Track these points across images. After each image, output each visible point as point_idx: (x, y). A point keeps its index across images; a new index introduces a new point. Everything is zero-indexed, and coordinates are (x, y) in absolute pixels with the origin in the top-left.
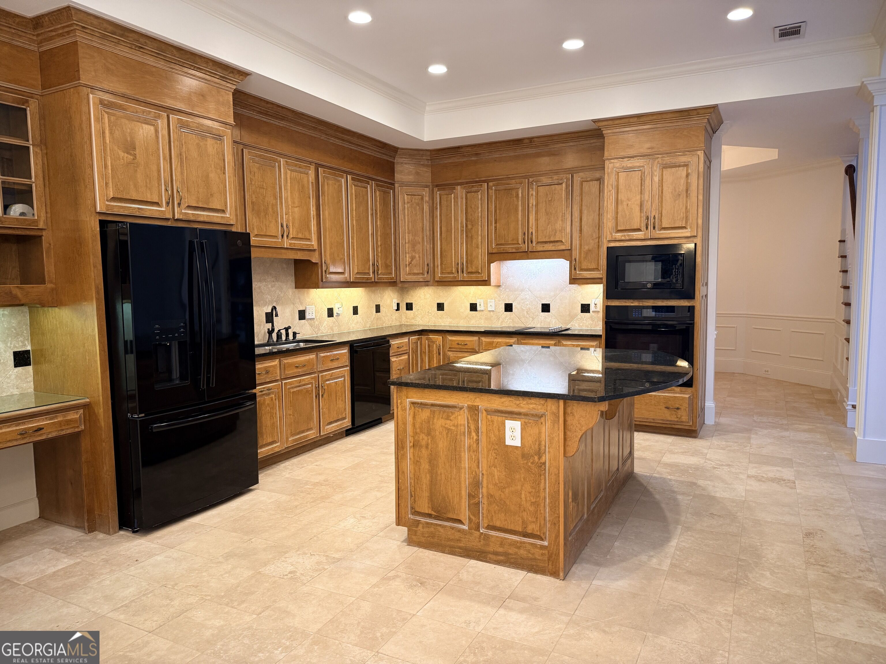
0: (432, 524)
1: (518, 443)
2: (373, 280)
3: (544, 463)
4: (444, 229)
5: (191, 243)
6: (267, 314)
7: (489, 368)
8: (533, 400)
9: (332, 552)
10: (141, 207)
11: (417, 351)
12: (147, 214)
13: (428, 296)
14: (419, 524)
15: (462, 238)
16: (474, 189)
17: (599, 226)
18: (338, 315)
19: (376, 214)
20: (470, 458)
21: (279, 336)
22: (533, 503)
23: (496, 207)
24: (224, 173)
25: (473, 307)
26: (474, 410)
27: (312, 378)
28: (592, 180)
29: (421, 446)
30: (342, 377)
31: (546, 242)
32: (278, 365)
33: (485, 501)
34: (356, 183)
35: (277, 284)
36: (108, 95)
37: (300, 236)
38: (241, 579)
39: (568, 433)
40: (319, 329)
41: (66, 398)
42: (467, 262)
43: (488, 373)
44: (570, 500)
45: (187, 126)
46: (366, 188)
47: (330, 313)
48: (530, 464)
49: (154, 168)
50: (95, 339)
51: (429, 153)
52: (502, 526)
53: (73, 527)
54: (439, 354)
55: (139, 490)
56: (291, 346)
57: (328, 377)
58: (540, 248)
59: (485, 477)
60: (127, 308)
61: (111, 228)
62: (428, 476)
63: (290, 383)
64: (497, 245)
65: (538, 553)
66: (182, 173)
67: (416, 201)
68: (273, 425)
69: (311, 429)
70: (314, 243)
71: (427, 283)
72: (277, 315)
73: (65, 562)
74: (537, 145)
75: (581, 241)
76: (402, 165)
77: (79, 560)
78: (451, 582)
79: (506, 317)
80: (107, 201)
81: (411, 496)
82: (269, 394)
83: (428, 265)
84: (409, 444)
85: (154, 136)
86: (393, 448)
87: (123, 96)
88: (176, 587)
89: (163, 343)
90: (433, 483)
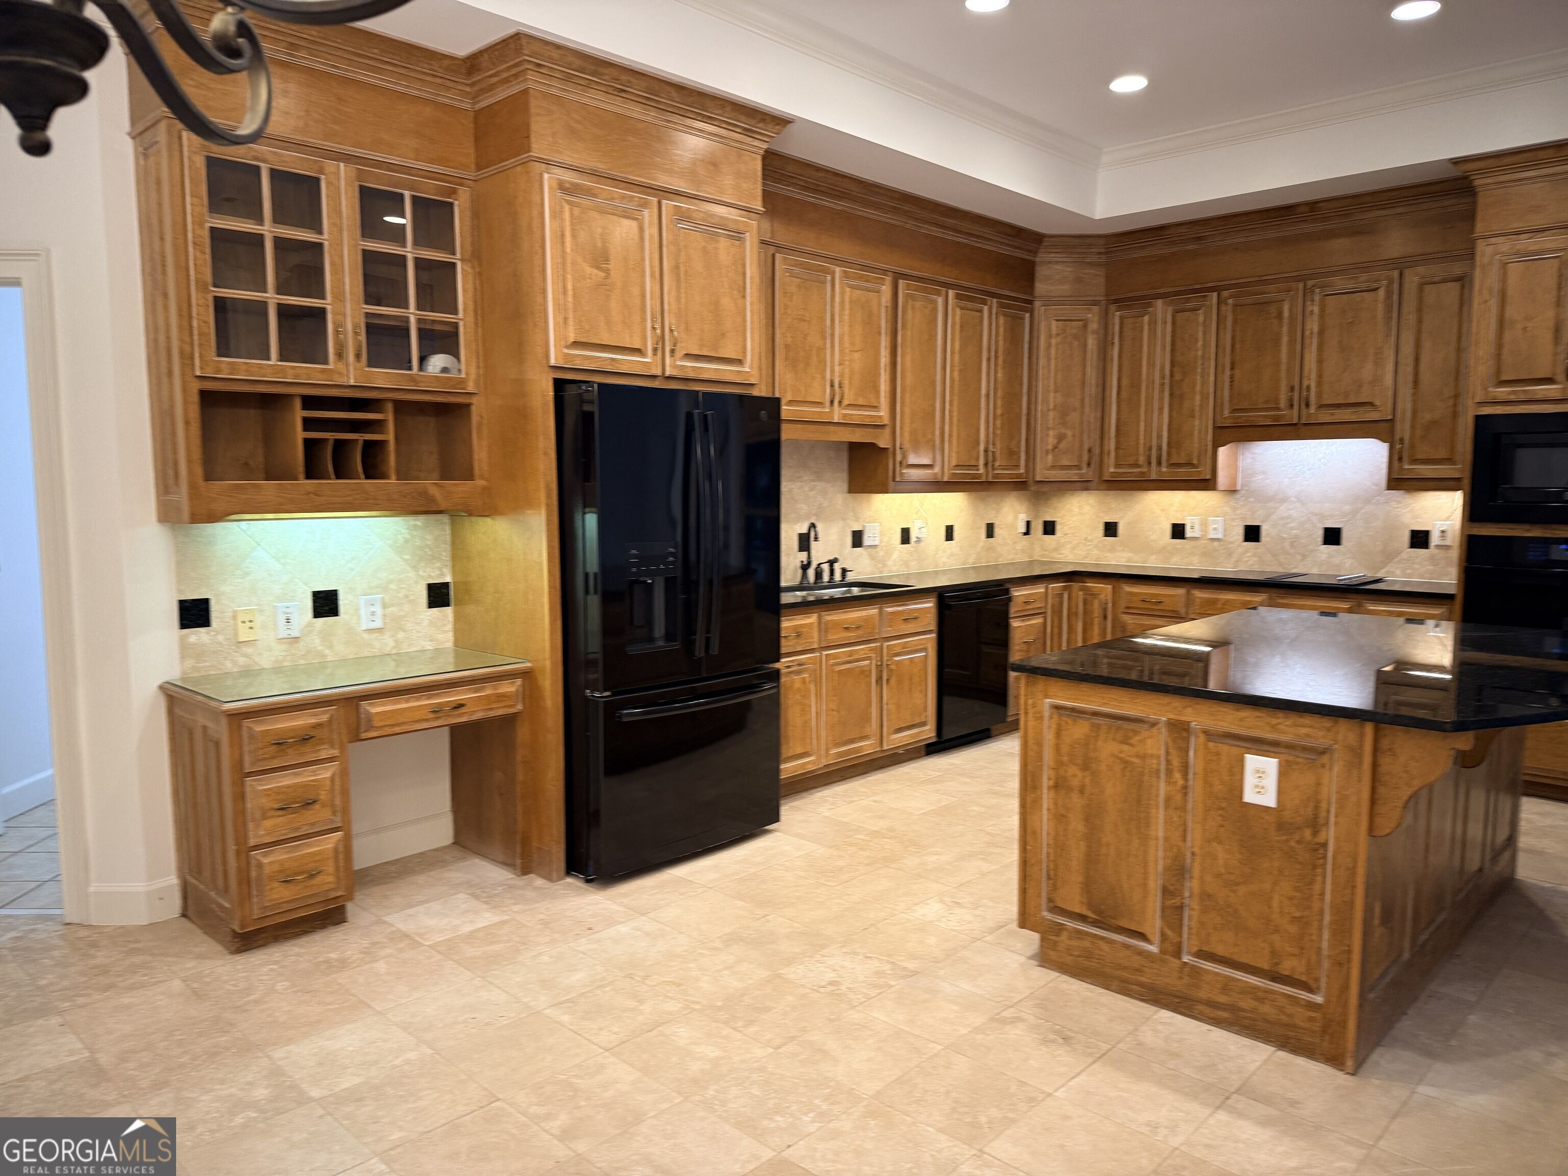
0: (1087, 934)
1: (1269, 800)
2: (984, 479)
3: (1324, 845)
4: (1125, 382)
5: (689, 416)
6: (801, 535)
7: (1208, 649)
8: (1308, 720)
9: (901, 958)
10: (614, 356)
11: (1061, 611)
12: (623, 369)
13: (1087, 508)
14: (1061, 930)
15: (1161, 399)
16: (1189, 305)
17: (1458, 373)
18: (919, 540)
19: (996, 357)
20: (1168, 821)
21: (819, 574)
22: (1295, 919)
23: (1233, 338)
24: (744, 297)
25: (1178, 531)
26: (1180, 730)
27: (872, 649)
28: (1444, 281)
29: (1070, 789)
30: (920, 651)
31: (1338, 406)
32: (816, 624)
33: (1195, 904)
34: (964, 303)
35: (820, 485)
36: (570, 173)
37: (861, 401)
38: (750, 982)
39: (1382, 790)
40: (885, 565)
41: (499, 660)
42: (1169, 444)
43: (1204, 659)
44: (1376, 922)
45: (688, 218)
46: (981, 311)
47: (905, 535)
48: (1293, 844)
49: (636, 291)
50: (541, 570)
51: (1102, 241)
52: (1226, 955)
53: (499, 862)
54: (1105, 617)
55: (597, 813)
56: (837, 592)
57: (898, 650)
58: (1325, 417)
59: (1198, 859)
60: (590, 522)
61: (571, 391)
62: (1082, 845)
63: (835, 656)
64: (1234, 411)
65: (1300, 1016)
66: (678, 299)
67: (1074, 331)
68: (806, 723)
69: (865, 738)
70: (884, 413)
71: (1085, 484)
72: (816, 539)
73: (487, 918)
74: (1326, 215)
75: (1415, 402)
76: (1050, 265)
77: (505, 918)
78: (1121, 1045)
79: (1246, 552)
80: (567, 347)
81: (1049, 878)
82: (798, 673)
83: (1090, 451)
84: (1046, 783)
85: (637, 238)
86: (1014, 785)
87: (594, 174)
88: (647, 982)
89: (642, 579)
90: (1091, 860)
